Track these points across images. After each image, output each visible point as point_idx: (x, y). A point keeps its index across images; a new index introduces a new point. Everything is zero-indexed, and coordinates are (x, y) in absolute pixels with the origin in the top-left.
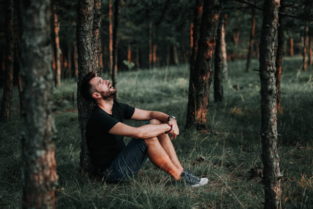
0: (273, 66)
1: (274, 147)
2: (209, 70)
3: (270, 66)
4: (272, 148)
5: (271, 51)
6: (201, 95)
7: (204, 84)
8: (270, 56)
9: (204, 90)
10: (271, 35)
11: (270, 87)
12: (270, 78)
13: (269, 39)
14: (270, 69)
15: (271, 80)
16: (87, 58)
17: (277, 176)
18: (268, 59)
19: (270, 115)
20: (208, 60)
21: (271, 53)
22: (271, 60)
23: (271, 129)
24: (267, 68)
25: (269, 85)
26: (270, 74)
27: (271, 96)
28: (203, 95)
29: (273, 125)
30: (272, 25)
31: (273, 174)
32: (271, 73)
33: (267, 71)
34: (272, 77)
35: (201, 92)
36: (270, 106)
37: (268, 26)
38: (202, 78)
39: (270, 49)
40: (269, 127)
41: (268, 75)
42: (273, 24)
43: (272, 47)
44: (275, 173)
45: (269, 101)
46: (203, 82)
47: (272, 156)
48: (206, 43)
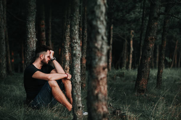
0: (76, 40)
1: (76, 88)
2: (149, 57)
3: (74, 39)
4: (75, 89)
5: (75, 31)
6: (143, 72)
7: (145, 65)
8: (74, 34)
9: (145, 68)
10: (74, 21)
11: (74, 52)
12: (74, 46)
13: (73, 24)
14: (74, 42)
15: (75, 48)
16: (29, 36)
17: (78, 106)
18: (73, 35)
19: (74, 68)
20: (149, 50)
21: (75, 32)
22: (75, 36)
23: (75, 77)
24: (73, 41)
25: (74, 51)
26: (74, 45)
27: (75, 57)
28: (145, 72)
29: (76, 75)
30: (74, 16)
31: (75, 104)
32: (75, 43)
33: (72, 42)
34: (76, 46)
35: (143, 70)
36: (74, 63)
37: (72, 15)
38: (144, 61)
39: (74, 29)
40: (74, 76)
41: (73, 45)
42: (74, 14)
43: (75, 28)
44: (77, 104)
45: (74, 60)
46: (145, 64)
47: (75, 94)
48: (148, 40)
